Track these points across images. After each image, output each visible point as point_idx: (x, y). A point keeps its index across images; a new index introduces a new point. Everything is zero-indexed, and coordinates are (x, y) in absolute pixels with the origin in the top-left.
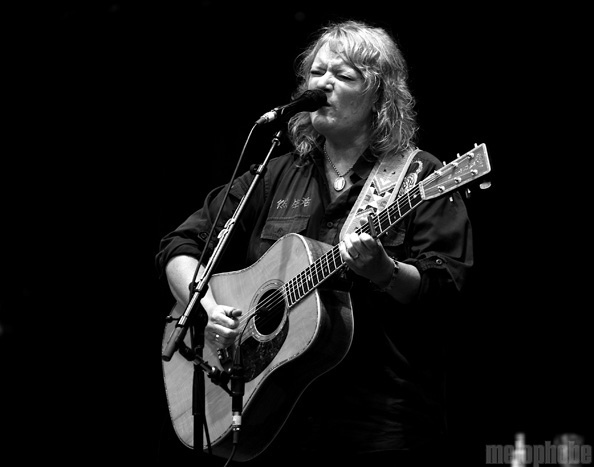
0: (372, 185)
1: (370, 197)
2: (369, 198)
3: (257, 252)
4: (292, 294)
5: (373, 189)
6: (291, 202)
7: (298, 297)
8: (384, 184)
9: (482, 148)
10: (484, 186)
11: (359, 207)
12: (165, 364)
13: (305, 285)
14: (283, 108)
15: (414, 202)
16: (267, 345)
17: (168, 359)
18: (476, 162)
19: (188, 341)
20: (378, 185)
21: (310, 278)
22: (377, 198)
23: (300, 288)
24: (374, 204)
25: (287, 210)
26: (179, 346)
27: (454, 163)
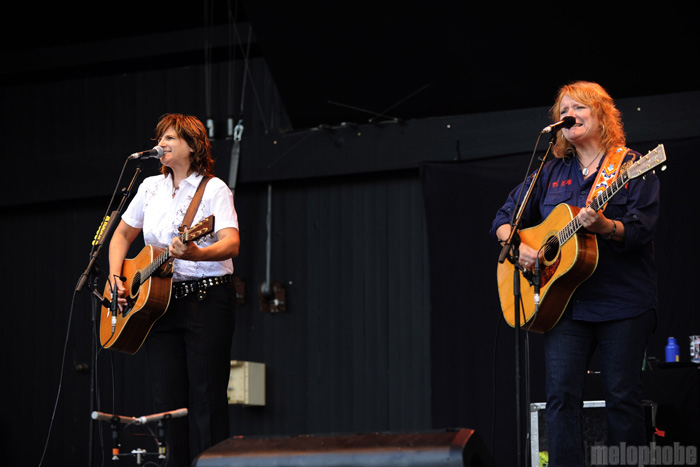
2: (602, 179)
3: (544, 215)
6: (560, 183)
7: (565, 239)
9: (661, 147)
12: (499, 265)
13: (569, 232)
14: (554, 126)
15: (625, 180)
16: (551, 267)
17: (502, 262)
18: (658, 156)
19: (511, 253)
22: (606, 179)
23: (567, 234)
24: (605, 183)
25: (558, 188)
26: (508, 256)
27: (646, 156)
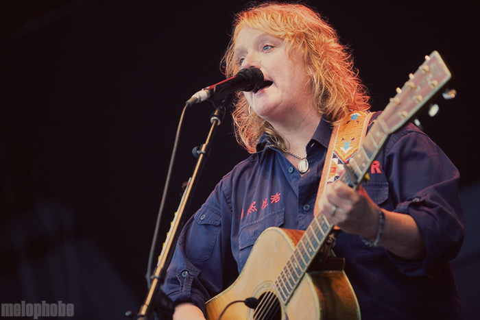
0: (334, 157)
1: (335, 168)
4: (284, 289)
5: (336, 160)
6: (260, 205)
7: (290, 290)
8: (345, 152)
9: (434, 57)
10: (450, 95)
11: (327, 180)
13: (293, 274)
14: (214, 87)
18: (433, 75)
20: (340, 154)
21: (297, 264)
23: (290, 279)
25: (258, 212)
